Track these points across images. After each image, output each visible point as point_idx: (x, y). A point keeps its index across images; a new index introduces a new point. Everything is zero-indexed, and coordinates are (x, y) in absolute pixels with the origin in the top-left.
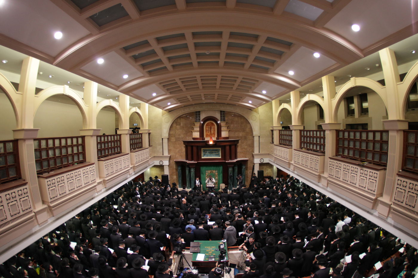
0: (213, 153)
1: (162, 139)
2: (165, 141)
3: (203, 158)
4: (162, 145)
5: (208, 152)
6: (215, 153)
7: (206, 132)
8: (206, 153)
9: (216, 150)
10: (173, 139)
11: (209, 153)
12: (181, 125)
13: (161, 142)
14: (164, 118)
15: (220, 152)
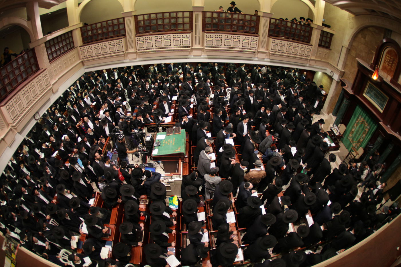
0: (378, 98)
1: (342, 46)
2: (344, 51)
3: (364, 95)
4: (340, 54)
5: (374, 92)
6: (381, 100)
7: (384, 62)
8: (372, 92)
9: (383, 97)
10: (353, 53)
11: (375, 95)
12: (366, 39)
13: (340, 49)
14: (349, 22)
15: (386, 103)
